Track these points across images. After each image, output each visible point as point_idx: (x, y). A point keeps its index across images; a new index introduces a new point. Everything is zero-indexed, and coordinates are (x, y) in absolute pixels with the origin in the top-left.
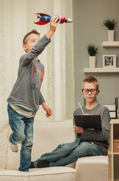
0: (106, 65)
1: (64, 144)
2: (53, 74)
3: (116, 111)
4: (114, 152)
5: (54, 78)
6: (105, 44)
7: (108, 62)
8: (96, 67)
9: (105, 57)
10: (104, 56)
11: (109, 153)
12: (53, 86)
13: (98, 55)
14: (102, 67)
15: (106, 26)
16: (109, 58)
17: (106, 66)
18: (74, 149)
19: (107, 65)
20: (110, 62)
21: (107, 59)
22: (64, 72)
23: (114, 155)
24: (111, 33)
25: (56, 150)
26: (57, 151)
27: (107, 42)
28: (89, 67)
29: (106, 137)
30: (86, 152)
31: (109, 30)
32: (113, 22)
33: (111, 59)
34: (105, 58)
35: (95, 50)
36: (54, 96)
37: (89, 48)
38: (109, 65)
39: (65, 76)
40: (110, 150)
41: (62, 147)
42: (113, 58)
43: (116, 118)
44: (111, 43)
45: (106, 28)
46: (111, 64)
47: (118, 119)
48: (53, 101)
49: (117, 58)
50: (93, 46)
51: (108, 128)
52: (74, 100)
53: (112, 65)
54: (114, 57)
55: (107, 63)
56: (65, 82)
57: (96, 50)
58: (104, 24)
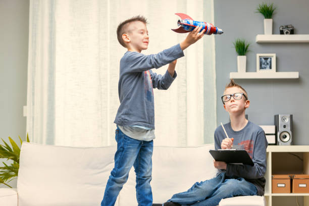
0: (261, 68)
1: (202, 182)
2: (186, 81)
3: (276, 134)
4: (272, 193)
5: (186, 87)
6: (260, 38)
7: (264, 64)
8: (247, 71)
9: (260, 56)
10: (258, 55)
11: (265, 195)
12: (186, 97)
13: (250, 54)
14: (256, 71)
15: (261, 12)
16: (266, 59)
17: (262, 70)
18: (217, 189)
19: (263, 68)
20: (267, 64)
21: (263, 60)
22: (202, 78)
23: (273, 197)
24: (268, 23)
25: (192, 189)
26: (193, 192)
27: (263, 35)
28: (237, 71)
29: (260, 174)
30: (233, 193)
31: (266, 18)
32: (271, 8)
33: (269, 60)
34: (261, 59)
35: (246, 47)
36: (186, 112)
37: (237, 44)
38: (265, 68)
39: (202, 83)
40: (268, 190)
41: (200, 187)
42: (271, 59)
43: (276, 144)
44: (268, 37)
45: (261, 16)
46: (268, 66)
47: (279, 145)
48: (186, 119)
49: (277, 59)
50: (243, 41)
51: (262, 161)
52: (216, 118)
53: (271, 68)
54: (272, 56)
55: (263, 66)
56: (202, 92)
57: (248, 46)
58: (258, 11)
